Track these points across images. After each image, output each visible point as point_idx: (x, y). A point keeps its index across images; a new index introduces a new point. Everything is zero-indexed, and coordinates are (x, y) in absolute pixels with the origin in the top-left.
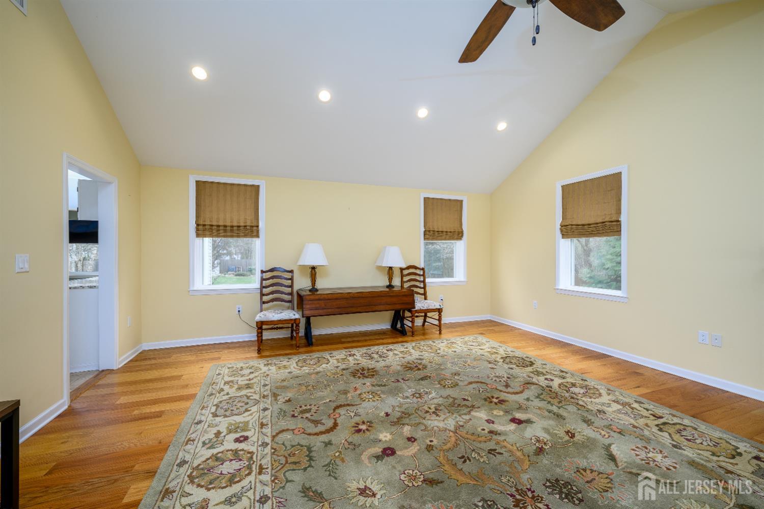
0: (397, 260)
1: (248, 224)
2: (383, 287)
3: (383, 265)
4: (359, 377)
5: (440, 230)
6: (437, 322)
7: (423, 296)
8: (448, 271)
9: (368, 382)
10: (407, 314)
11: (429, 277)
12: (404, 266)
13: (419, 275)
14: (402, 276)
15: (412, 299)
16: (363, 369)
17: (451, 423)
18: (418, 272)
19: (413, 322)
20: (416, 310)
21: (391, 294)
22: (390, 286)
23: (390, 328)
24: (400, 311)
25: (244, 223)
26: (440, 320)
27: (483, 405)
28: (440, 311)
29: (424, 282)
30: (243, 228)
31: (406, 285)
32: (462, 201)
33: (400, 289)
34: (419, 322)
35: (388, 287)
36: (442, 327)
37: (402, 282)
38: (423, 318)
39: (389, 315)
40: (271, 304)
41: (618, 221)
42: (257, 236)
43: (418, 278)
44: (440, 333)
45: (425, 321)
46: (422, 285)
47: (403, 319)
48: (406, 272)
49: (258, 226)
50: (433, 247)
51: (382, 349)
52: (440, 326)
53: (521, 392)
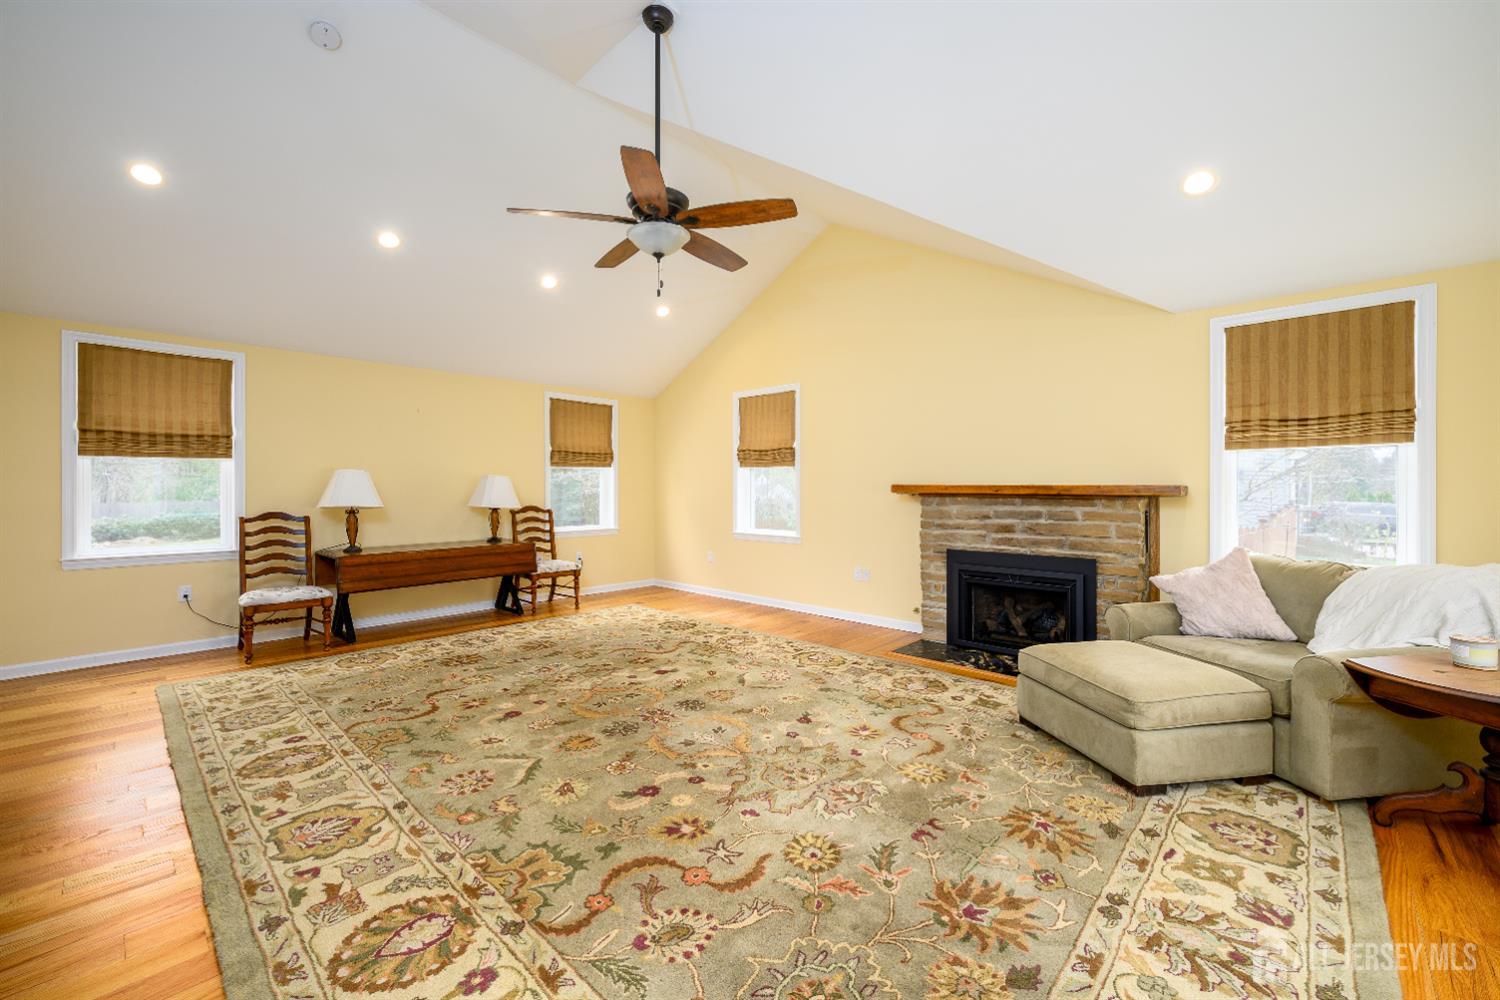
0: (504, 496)
1: (208, 431)
2: (482, 541)
3: (483, 506)
4: (456, 665)
5: (577, 450)
6: (571, 592)
7: (550, 554)
8: (590, 514)
9: (471, 668)
10: (524, 583)
11: (558, 526)
12: (518, 506)
13: (543, 521)
14: (514, 523)
15: (531, 557)
16: (459, 657)
17: (587, 684)
18: (540, 515)
19: (533, 593)
20: (539, 575)
21: (498, 551)
22: (494, 540)
23: (493, 607)
24: (511, 577)
25: (198, 429)
26: (576, 588)
27: (627, 667)
28: (576, 574)
29: (551, 532)
30: (196, 439)
31: (522, 538)
32: (611, 407)
33: (511, 543)
34: (542, 596)
35: (489, 541)
36: (580, 599)
37: (515, 532)
38: (549, 589)
39: (492, 585)
40: (263, 577)
41: (792, 448)
42: (227, 454)
43: (540, 525)
44: (577, 608)
45: (552, 593)
46: (547, 537)
47: (515, 590)
48: (519, 517)
49: (229, 437)
50: (566, 475)
51: (483, 633)
52: (576, 598)
53: (674, 650)
